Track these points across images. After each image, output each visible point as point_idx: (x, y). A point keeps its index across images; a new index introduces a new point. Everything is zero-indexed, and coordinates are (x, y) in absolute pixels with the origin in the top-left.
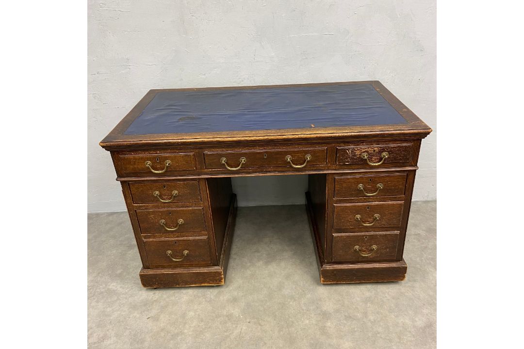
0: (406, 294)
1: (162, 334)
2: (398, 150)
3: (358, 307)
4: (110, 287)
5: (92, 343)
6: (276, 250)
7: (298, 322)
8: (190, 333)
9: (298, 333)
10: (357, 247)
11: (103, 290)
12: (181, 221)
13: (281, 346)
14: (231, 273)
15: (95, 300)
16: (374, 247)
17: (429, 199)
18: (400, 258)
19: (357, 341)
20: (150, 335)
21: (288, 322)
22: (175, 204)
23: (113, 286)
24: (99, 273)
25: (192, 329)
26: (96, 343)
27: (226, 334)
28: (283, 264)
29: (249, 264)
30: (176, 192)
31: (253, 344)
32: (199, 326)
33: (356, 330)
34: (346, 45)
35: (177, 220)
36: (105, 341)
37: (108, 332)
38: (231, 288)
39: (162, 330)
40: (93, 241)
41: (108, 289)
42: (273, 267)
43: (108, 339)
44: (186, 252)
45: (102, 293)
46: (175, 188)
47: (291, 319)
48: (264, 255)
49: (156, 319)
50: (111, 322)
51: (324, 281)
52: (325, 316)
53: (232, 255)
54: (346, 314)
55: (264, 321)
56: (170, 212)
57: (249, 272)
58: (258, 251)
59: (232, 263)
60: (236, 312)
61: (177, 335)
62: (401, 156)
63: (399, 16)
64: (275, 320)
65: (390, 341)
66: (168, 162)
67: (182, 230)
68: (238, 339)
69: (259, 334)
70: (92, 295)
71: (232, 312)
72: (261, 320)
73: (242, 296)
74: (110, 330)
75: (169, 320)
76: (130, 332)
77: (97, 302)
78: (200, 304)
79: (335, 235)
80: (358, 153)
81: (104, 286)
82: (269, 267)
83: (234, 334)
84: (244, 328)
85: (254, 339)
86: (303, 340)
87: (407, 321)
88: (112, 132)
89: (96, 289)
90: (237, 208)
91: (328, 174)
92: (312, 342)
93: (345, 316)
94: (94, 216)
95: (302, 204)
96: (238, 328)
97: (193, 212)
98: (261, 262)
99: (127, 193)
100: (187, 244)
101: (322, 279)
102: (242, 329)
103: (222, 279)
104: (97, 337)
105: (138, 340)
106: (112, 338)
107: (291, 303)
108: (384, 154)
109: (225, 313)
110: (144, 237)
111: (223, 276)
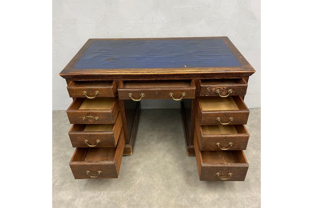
4: (67, 154)
5: (57, 186)
6: (162, 135)
7: (173, 176)
9: (173, 183)
11: (63, 156)
12: (98, 141)
13: (163, 189)
14: (136, 148)
15: (58, 161)
21: (167, 176)
23: (69, 153)
24: (61, 146)
26: (59, 185)
27: (132, 182)
29: (147, 143)
31: (148, 188)
34: (209, 14)
36: (64, 184)
37: (66, 180)
38: (136, 157)
40: (57, 127)
41: (66, 155)
42: (160, 145)
43: (66, 184)
45: (63, 157)
47: (169, 175)
48: (156, 138)
50: (67, 174)
51: (189, 154)
52: (189, 173)
53: (137, 138)
55: (154, 175)
56: (91, 136)
57: (146, 147)
58: (152, 136)
59: (137, 142)
60: (138, 170)
66: (97, 92)
68: (139, 185)
69: (151, 183)
70: (57, 158)
71: (136, 170)
72: (153, 175)
73: (142, 161)
74: (67, 179)
77: (60, 162)
80: (214, 89)
81: (64, 153)
82: (158, 145)
83: (137, 182)
84: (143, 179)
85: (148, 186)
86: (176, 186)
88: (66, 67)
89: (59, 155)
90: (140, 109)
92: (180, 188)
94: (57, 112)
96: (139, 179)
101: (188, 153)
102: (141, 179)
103: (131, 151)
104: (60, 182)
106: (68, 183)
107: (170, 166)
108: (230, 90)
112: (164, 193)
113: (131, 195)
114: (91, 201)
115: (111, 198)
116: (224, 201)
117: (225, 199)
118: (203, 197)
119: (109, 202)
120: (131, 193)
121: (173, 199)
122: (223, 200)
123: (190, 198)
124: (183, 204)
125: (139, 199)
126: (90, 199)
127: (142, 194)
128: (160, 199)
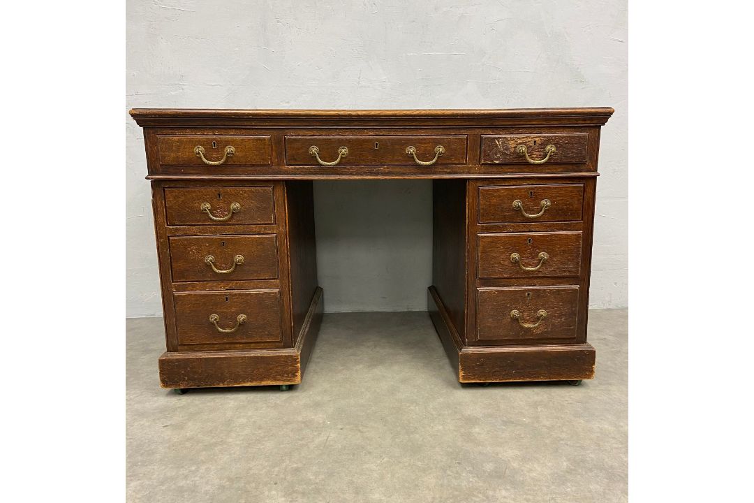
0: (598, 398)
1: (188, 444)
2: (569, 143)
3: (523, 411)
7: (424, 427)
8: (238, 442)
9: (425, 440)
10: (515, 313)
12: (239, 258)
13: (397, 455)
16: (542, 313)
17: (611, 307)
18: (582, 338)
19: (527, 448)
20: (167, 445)
21: (407, 428)
22: (233, 227)
25: (241, 438)
27: (300, 442)
28: (396, 368)
29: (341, 368)
30: (238, 205)
31: (348, 454)
32: (253, 434)
33: (522, 436)
34: (483, 70)
35: (233, 257)
38: (311, 393)
39: (188, 439)
44: (242, 317)
46: (236, 197)
47: (412, 425)
48: (366, 359)
49: (179, 427)
51: (464, 378)
52: (471, 421)
54: (505, 419)
55: (367, 427)
56: (223, 243)
57: (341, 376)
58: (355, 355)
60: (319, 417)
61: (216, 444)
62: (573, 152)
63: (549, 36)
64: (385, 426)
65: (583, 448)
66: (231, 149)
67: (239, 274)
68: (322, 448)
69: (359, 442)
71: (313, 417)
72: (362, 426)
73: (330, 401)
75: (203, 428)
76: (131, 442)
78: (257, 410)
79: (481, 289)
80: (512, 145)
82: (375, 370)
84: (333, 435)
85: (350, 448)
86: (434, 448)
87: (606, 426)
91: (469, 179)
92: (451, 450)
93: (503, 421)
95: (422, 310)
96: (322, 435)
97: (260, 242)
98: (361, 366)
99: (159, 204)
100: (246, 303)
102: (328, 436)
105: (142, 451)
107: (412, 408)
108: (548, 147)
109: (300, 419)
110: (175, 288)
111: (299, 365)
112: (400, 462)
113: (297, 470)
114: (164, 488)
115: (230, 479)
116: (590, 474)
117: (591, 470)
118: (523, 468)
119: (224, 487)
120: (295, 465)
121: (430, 473)
122: (586, 473)
123: (484, 471)
124: (464, 483)
125: (322, 477)
126: (162, 483)
127: (330, 466)
128: (389, 476)
